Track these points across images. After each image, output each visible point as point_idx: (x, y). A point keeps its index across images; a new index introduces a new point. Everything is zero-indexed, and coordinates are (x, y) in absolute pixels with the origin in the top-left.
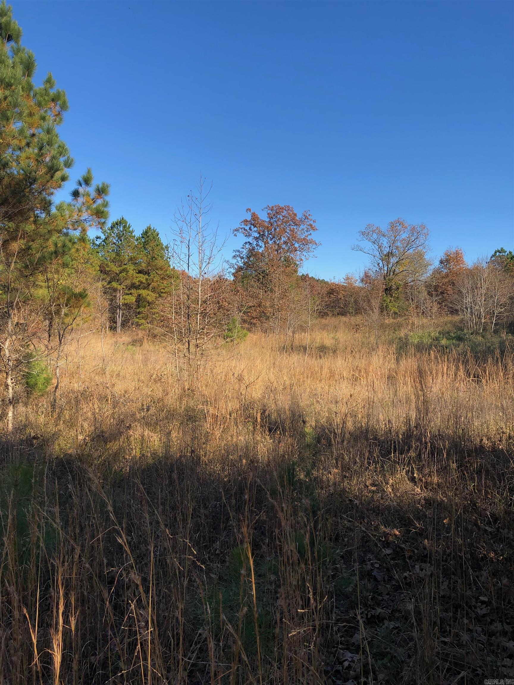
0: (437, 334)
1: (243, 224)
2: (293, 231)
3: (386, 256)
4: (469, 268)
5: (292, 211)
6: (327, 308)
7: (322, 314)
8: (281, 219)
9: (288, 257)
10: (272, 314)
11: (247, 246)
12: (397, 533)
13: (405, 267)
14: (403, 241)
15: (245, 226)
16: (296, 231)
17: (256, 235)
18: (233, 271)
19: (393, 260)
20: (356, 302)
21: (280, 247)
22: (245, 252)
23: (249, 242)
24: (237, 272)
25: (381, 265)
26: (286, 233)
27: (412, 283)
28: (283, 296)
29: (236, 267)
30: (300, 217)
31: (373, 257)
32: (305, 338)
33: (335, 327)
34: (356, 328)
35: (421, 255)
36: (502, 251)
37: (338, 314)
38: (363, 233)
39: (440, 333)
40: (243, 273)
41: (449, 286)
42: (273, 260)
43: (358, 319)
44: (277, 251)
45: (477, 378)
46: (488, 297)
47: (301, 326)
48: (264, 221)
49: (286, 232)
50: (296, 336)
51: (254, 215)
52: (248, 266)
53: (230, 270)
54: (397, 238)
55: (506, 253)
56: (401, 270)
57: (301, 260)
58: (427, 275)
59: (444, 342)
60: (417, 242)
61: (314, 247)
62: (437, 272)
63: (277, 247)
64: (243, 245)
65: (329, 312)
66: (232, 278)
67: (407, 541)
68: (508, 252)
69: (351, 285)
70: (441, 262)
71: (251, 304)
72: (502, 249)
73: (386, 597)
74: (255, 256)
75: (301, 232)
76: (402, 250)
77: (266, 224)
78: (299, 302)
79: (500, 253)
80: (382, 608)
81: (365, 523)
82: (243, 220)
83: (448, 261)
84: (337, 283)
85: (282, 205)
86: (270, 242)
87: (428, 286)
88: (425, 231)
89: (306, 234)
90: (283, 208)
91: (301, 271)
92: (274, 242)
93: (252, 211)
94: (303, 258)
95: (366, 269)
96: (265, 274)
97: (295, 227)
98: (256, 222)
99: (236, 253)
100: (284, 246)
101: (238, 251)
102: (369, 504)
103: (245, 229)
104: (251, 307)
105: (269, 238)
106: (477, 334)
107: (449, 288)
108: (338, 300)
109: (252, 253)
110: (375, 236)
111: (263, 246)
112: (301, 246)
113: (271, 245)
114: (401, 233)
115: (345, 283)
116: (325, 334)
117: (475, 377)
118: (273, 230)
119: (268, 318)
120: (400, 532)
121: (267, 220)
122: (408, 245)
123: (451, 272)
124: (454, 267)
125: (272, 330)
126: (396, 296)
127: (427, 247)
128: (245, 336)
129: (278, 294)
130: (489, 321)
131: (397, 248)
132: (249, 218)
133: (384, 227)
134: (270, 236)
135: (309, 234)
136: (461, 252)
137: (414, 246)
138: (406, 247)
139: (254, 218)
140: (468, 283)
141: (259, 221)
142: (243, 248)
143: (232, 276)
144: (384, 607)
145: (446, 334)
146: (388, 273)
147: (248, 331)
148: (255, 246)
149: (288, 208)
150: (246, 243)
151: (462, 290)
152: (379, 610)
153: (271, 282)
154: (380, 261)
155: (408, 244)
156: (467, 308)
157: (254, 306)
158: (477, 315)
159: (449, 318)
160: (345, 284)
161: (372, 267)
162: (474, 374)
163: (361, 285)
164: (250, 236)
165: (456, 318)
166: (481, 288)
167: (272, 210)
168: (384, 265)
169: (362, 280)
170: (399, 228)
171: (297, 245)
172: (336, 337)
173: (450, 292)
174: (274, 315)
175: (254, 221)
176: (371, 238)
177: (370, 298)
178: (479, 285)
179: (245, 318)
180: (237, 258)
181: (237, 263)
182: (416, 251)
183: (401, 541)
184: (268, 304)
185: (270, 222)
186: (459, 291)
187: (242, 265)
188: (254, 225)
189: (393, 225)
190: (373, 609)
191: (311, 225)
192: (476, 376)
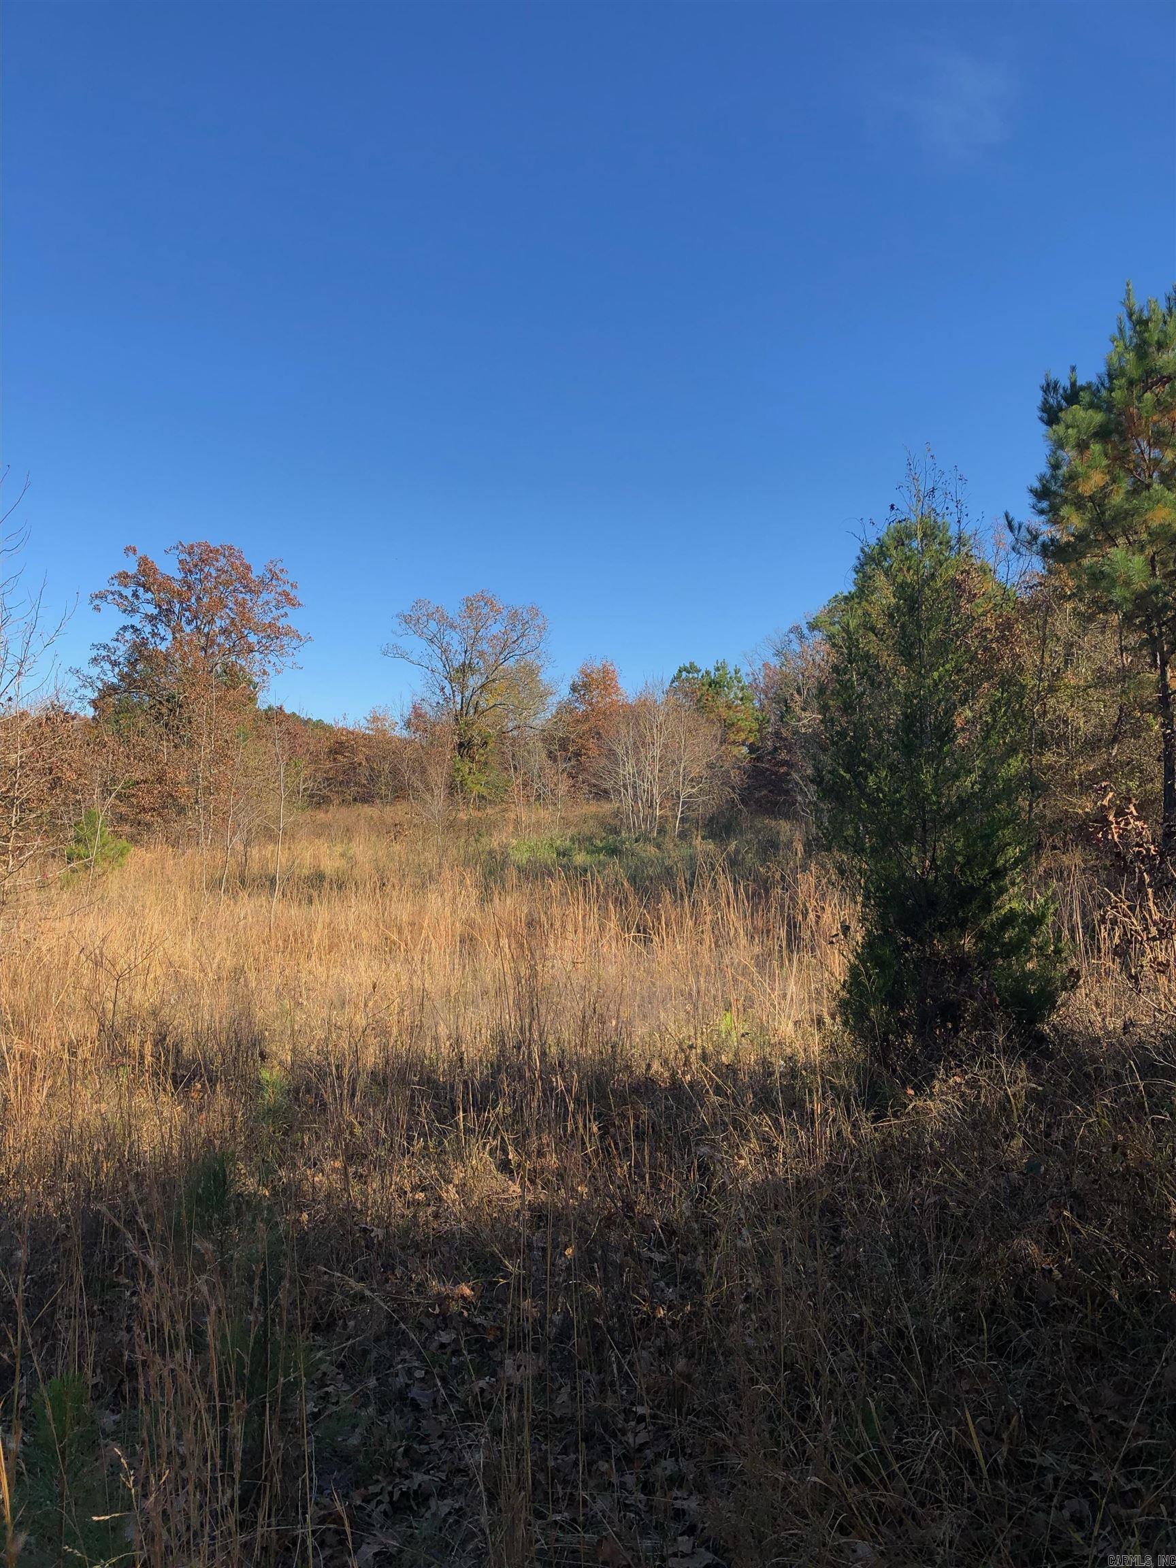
0: (568, 842)
1: (116, 583)
2: (243, 605)
3: (457, 672)
4: (630, 702)
5: (239, 558)
6: (329, 786)
7: (318, 801)
8: (214, 575)
9: (233, 665)
10: (192, 801)
11: (129, 635)
12: (467, 1292)
13: (499, 698)
14: (495, 642)
15: (121, 589)
16: (251, 604)
17: (152, 610)
18: (93, 695)
19: (474, 681)
20: (395, 772)
21: (210, 641)
22: (122, 650)
23: (133, 627)
24: (102, 698)
25: (448, 691)
26: (227, 610)
27: (515, 733)
28: (221, 756)
29: (100, 684)
30: (260, 574)
31: (429, 673)
32: (275, 857)
33: (348, 830)
34: (396, 831)
35: (532, 672)
36: (691, 669)
37: (355, 800)
38: (407, 620)
39: (572, 839)
40: (119, 700)
41: (591, 740)
42: (193, 670)
43: (399, 812)
44: (204, 649)
45: (644, 934)
46: (667, 763)
47: (267, 829)
48: (169, 579)
49: (226, 607)
50: (254, 852)
51: (144, 561)
52: (130, 685)
53: (82, 691)
54: (480, 634)
55: (700, 674)
56: (492, 704)
57: (265, 673)
58: (544, 717)
59: (580, 858)
60: (524, 645)
61: (294, 644)
62: (565, 708)
63: (203, 640)
64: (118, 633)
65: (334, 797)
66: (90, 712)
67: (489, 1309)
68: (703, 672)
69: (384, 733)
70: (574, 689)
71: (137, 776)
72: (692, 664)
73: (437, 1445)
74: (148, 659)
75: (263, 609)
76: (491, 660)
77: (176, 586)
78: (259, 772)
79: (689, 672)
80: (427, 1472)
81: (397, 1279)
82: (116, 573)
83: (585, 686)
84: (351, 729)
85: (214, 544)
86: (188, 629)
87: (548, 739)
88: (539, 621)
89: (275, 613)
90: (218, 550)
91: (265, 700)
92: (197, 627)
93: (140, 554)
94: (269, 668)
95: (415, 698)
96: (175, 705)
97: (248, 597)
98: (151, 580)
99: (99, 652)
100: (221, 639)
101: (105, 647)
102: (407, 1232)
103: (121, 595)
104: (138, 783)
105: (184, 619)
106: (647, 839)
107: (592, 743)
108: (354, 767)
109: (140, 652)
110: (433, 626)
111: (170, 637)
112: (264, 641)
113: (188, 635)
114: (489, 623)
115: (368, 729)
116: (322, 846)
117: (639, 932)
118: (193, 600)
119: (181, 811)
120: (473, 1289)
121: (179, 576)
122: (503, 649)
123: (593, 710)
124: (600, 699)
125: (192, 837)
126: (482, 759)
127: (544, 656)
128: (122, 855)
129: (208, 751)
130: (670, 814)
131: (482, 654)
132: (132, 569)
133: (453, 610)
134: (187, 614)
135: (283, 613)
136: (611, 668)
137: (517, 652)
138: (501, 653)
139: (144, 570)
140: (627, 735)
141: (158, 576)
142: (117, 640)
143: (88, 706)
144: (432, 1469)
145: (585, 842)
146: (465, 709)
147: (130, 842)
148: (149, 636)
149: (229, 552)
150: (125, 628)
151: (615, 748)
152: (419, 1478)
153: (190, 722)
154: (446, 683)
155: (506, 647)
156: (625, 786)
157: (145, 782)
158: (647, 801)
159: (592, 808)
160: (371, 732)
161: (428, 695)
162: (638, 926)
163: (405, 734)
164: (134, 611)
165: (606, 807)
166: (653, 744)
167: (190, 554)
168: (454, 692)
169: (408, 724)
170: (484, 611)
171: (253, 639)
172: (351, 852)
173: (594, 752)
174: (197, 802)
175: (146, 577)
176: (425, 630)
177: (425, 763)
178: (648, 740)
179: (123, 809)
180: (102, 663)
181: (102, 676)
182: (522, 664)
183: (475, 1308)
184: (182, 777)
185: (185, 581)
186: (610, 750)
187: (115, 681)
188: (144, 587)
189: (472, 604)
190: (407, 1477)
191: (286, 594)
192: (641, 928)
